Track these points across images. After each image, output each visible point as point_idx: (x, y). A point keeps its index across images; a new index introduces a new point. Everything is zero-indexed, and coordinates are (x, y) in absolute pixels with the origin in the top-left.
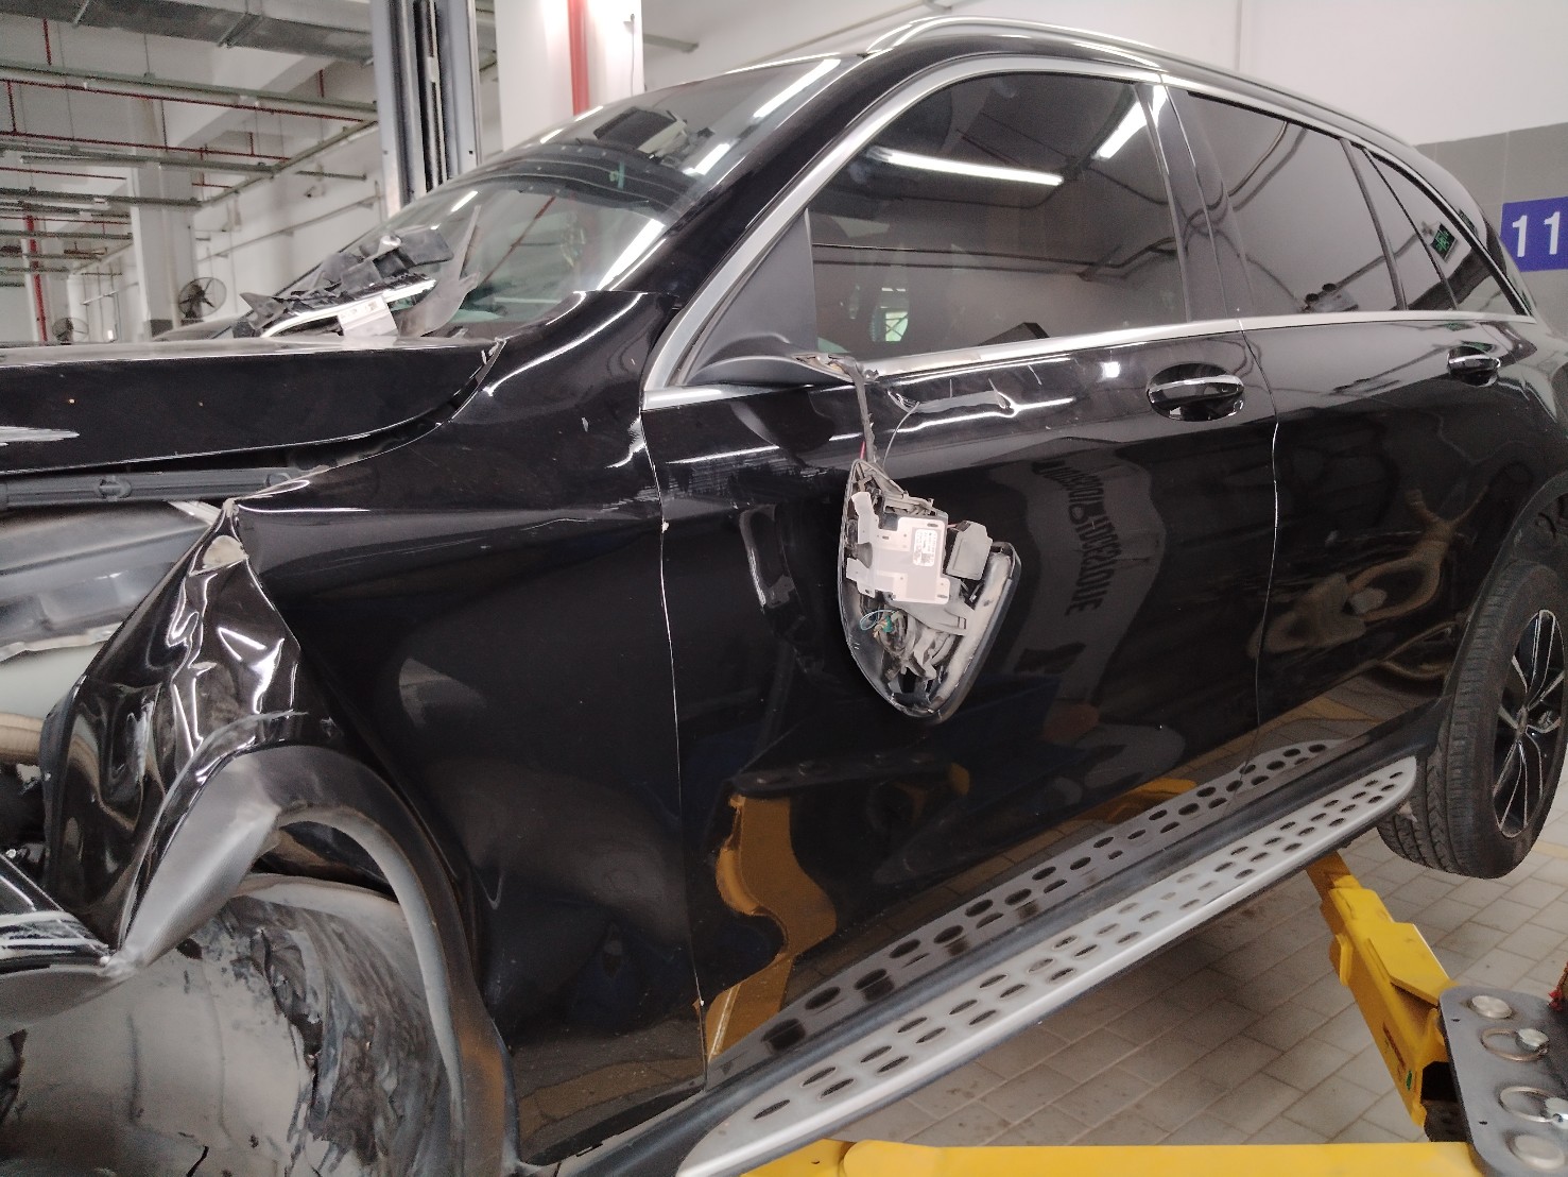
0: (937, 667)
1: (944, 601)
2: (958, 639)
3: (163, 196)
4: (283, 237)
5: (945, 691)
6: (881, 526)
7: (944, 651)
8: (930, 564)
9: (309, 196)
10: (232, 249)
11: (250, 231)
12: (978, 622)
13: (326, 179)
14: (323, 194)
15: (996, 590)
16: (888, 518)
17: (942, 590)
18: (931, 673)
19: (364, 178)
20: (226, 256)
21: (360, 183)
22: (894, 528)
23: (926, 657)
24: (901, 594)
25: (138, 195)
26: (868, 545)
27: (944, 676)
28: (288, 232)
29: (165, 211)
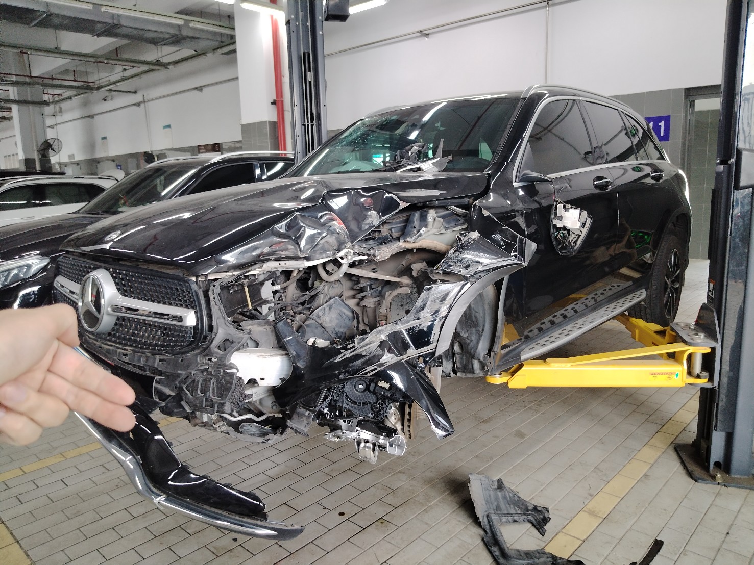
0: (574, 243)
1: (579, 227)
2: (580, 236)
3: (29, 100)
4: (88, 119)
5: (575, 248)
6: (565, 211)
7: (576, 239)
8: (576, 219)
9: (105, 100)
10: (56, 125)
11: (67, 116)
12: (584, 232)
13: (113, 93)
14: (112, 99)
15: (588, 225)
16: (566, 210)
17: (578, 225)
18: (573, 244)
19: (135, 92)
20: (53, 128)
21: (134, 95)
22: (568, 212)
23: (572, 240)
24: (569, 226)
25: (17, 99)
26: (561, 216)
27: (576, 244)
28: (92, 117)
29: (31, 107)
